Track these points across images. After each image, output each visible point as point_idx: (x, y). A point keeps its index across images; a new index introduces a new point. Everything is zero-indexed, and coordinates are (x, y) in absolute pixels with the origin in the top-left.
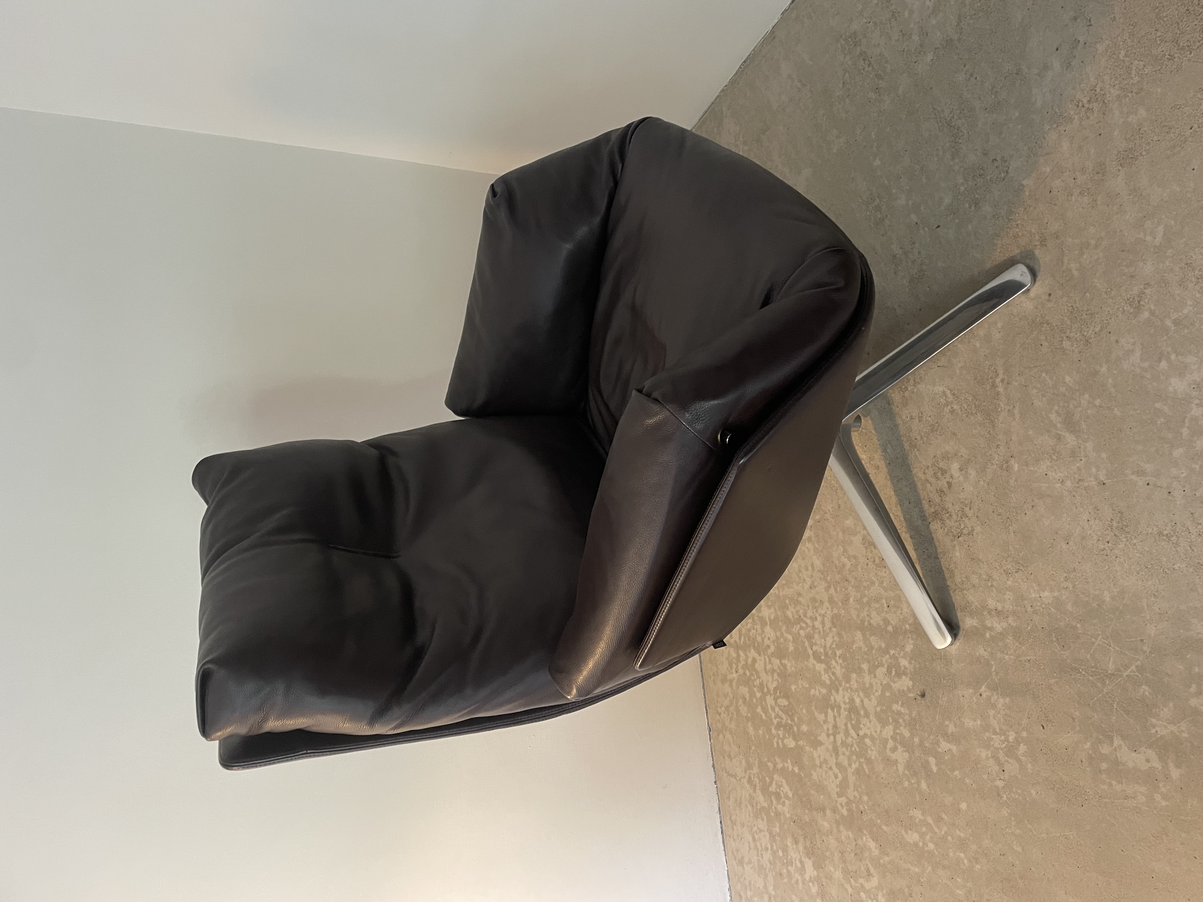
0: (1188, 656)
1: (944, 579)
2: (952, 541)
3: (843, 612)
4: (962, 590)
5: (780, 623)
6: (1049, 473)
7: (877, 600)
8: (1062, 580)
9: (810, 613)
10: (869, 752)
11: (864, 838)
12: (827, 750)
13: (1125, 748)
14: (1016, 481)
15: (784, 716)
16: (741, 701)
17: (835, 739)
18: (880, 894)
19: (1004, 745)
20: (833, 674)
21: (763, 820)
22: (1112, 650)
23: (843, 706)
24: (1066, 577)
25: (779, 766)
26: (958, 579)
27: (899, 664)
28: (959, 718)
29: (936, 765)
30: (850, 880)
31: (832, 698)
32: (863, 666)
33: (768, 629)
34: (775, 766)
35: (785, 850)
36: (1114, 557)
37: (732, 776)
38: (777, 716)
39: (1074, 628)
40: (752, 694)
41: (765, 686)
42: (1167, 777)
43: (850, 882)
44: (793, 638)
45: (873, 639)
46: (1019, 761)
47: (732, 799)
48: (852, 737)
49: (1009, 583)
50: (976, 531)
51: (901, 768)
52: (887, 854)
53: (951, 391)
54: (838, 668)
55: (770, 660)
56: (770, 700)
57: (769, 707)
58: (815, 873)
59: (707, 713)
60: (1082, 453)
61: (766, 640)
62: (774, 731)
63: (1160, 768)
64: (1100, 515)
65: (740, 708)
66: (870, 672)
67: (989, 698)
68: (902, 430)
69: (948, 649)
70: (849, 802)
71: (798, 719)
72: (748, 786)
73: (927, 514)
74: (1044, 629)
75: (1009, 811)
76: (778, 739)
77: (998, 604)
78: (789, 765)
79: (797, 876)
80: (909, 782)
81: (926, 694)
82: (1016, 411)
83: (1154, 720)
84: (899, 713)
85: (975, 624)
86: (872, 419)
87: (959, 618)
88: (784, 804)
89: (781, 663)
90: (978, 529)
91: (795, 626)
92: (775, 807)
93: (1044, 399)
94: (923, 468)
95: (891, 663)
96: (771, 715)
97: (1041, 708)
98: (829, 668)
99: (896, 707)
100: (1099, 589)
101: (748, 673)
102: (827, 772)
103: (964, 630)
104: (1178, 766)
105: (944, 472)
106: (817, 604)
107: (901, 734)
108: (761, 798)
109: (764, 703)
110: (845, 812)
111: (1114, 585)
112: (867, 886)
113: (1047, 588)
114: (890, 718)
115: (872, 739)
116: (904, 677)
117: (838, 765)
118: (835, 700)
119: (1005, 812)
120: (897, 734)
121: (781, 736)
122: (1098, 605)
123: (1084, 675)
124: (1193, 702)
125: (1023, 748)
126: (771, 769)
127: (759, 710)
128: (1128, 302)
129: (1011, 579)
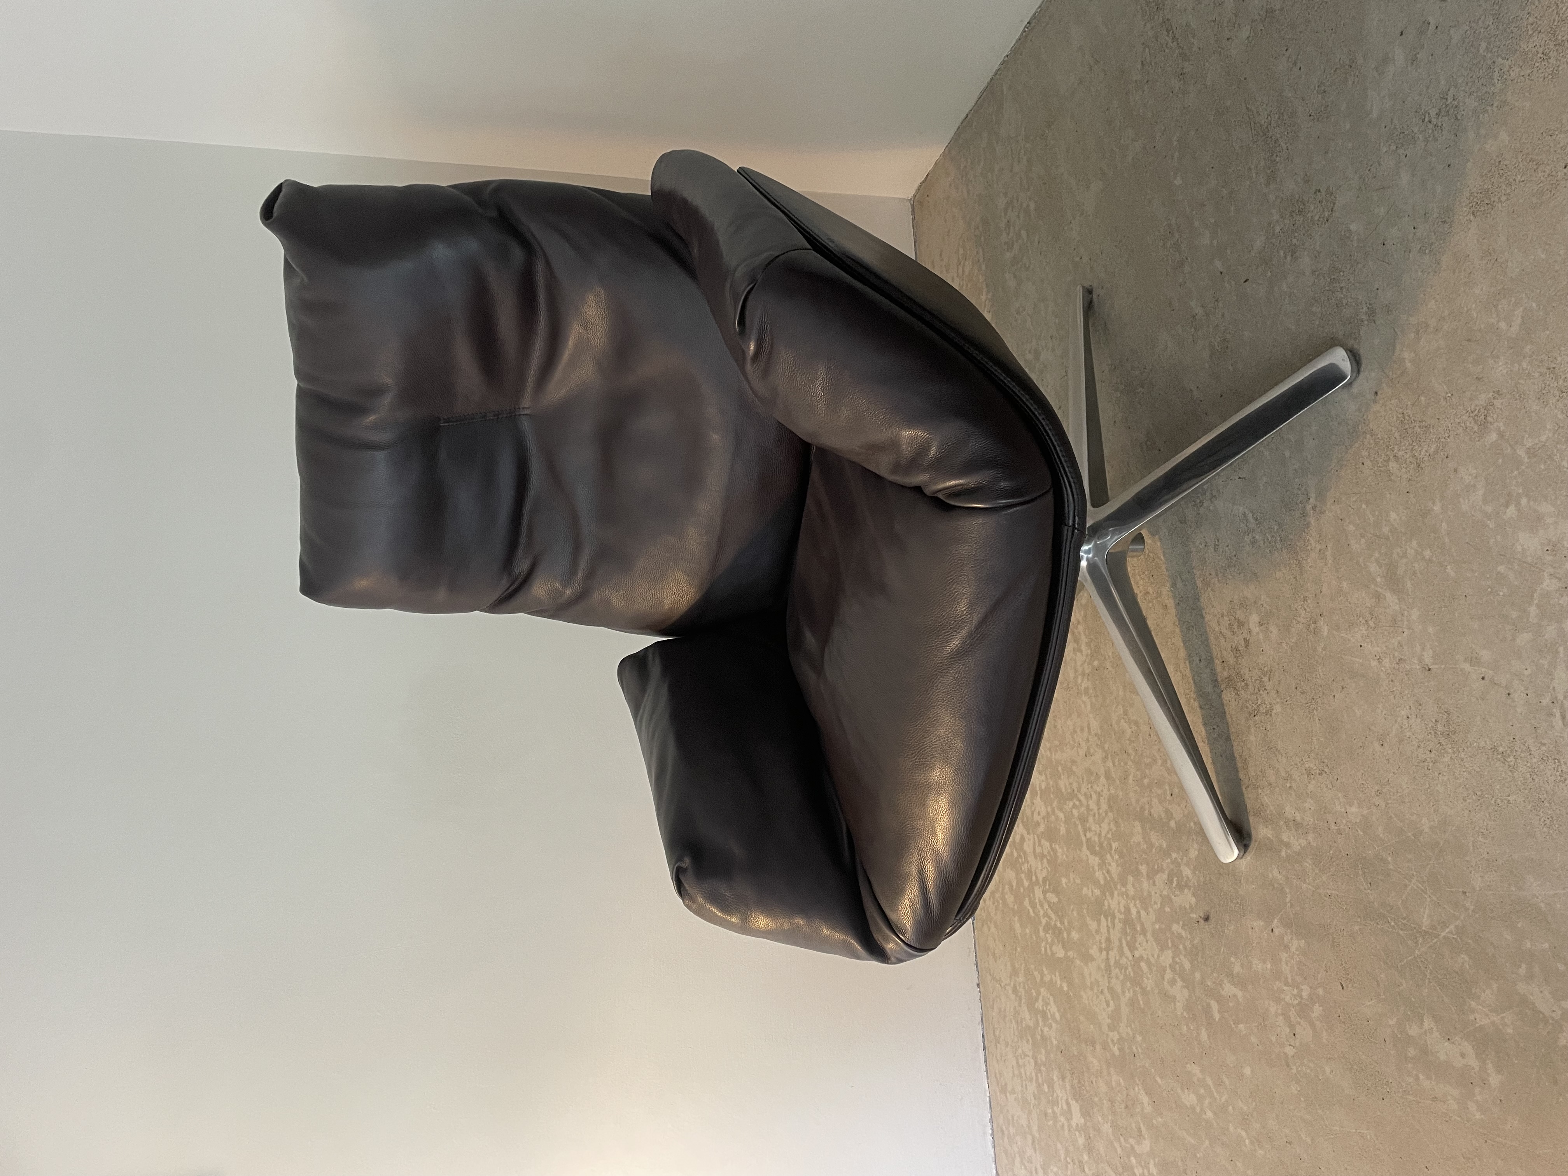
0: (1519, 925)
2: (1247, 719)
3: (1121, 793)
4: (1256, 788)
5: (1052, 796)
6: (1364, 645)
7: (1159, 784)
8: (1373, 793)
9: (1084, 790)
10: (1145, 980)
11: (1136, 1089)
12: (1099, 968)
13: (1436, 1034)
14: (1324, 649)
15: (1053, 916)
17: (1108, 954)
18: (1152, 1163)
19: (1296, 1002)
20: (1108, 872)
21: (1027, 1042)
22: (1428, 899)
23: (1117, 914)
24: (1378, 791)
25: (1047, 978)
26: (1252, 772)
27: (1181, 871)
28: (1247, 956)
29: (1219, 1011)
30: (1119, 1139)
31: (1106, 902)
32: (1140, 867)
34: (1042, 978)
35: (1051, 1086)
36: (1436, 773)
37: (997, 981)
38: (1046, 915)
39: (1384, 860)
40: (1020, 882)
41: (1034, 874)
42: (1484, 1082)
43: (1119, 1141)
44: (1065, 817)
45: (1153, 835)
47: (996, 1009)
48: (1127, 958)
49: (1311, 787)
50: (1274, 711)
51: (1179, 1006)
52: (1161, 1114)
53: (1253, 514)
54: (1114, 864)
55: (1040, 841)
56: (1038, 892)
57: (1037, 901)
58: (1082, 1121)
60: (1405, 623)
62: (1042, 934)
63: (1477, 1069)
64: (1422, 711)
65: (1006, 896)
66: (1149, 878)
67: (1281, 937)
68: (1195, 561)
69: (1237, 862)
70: (1121, 1039)
71: (1069, 923)
72: (1013, 997)
73: (1220, 679)
74: (1349, 856)
75: (1299, 1089)
76: (1046, 944)
77: (1297, 814)
78: (1057, 979)
79: (1063, 1119)
80: (1188, 1026)
81: (1211, 918)
82: (1328, 553)
83: (1473, 1004)
84: (1180, 937)
85: (1269, 836)
86: (1160, 540)
87: (1252, 825)
88: (1050, 1027)
89: (1051, 846)
90: (1278, 708)
91: (1067, 802)
92: (1041, 1030)
93: (1363, 540)
94: (1218, 616)
95: (1172, 870)
96: (1039, 911)
97: (1341, 960)
98: (1103, 864)
100: (1417, 814)
101: (1015, 854)
102: (1098, 997)
103: (1255, 841)
104: (1498, 1071)
105: (1241, 624)
106: (1092, 778)
107: (1181, 965)
108: (1026, 1015)
109: (1032, 895)
110: (1116, 1051)
111: (1434, 811)
112: (1138, 1149)
113: (1355, 802)
114: (1169, 941)
115: (1148, 962)
116: (1186, 891)
117: (1111, 990)
118: (1109, 906)
119: (1294, 1088)
120: (1177, 963)
121: (1049, 940)
122: (1415, 835)
123: (1394, 926)
124: (1521, 987)
125: (1317, 1010)
126: (1038, 980)
127: (1026, 903)
128: (1471, 415)
129: (1313, 782)
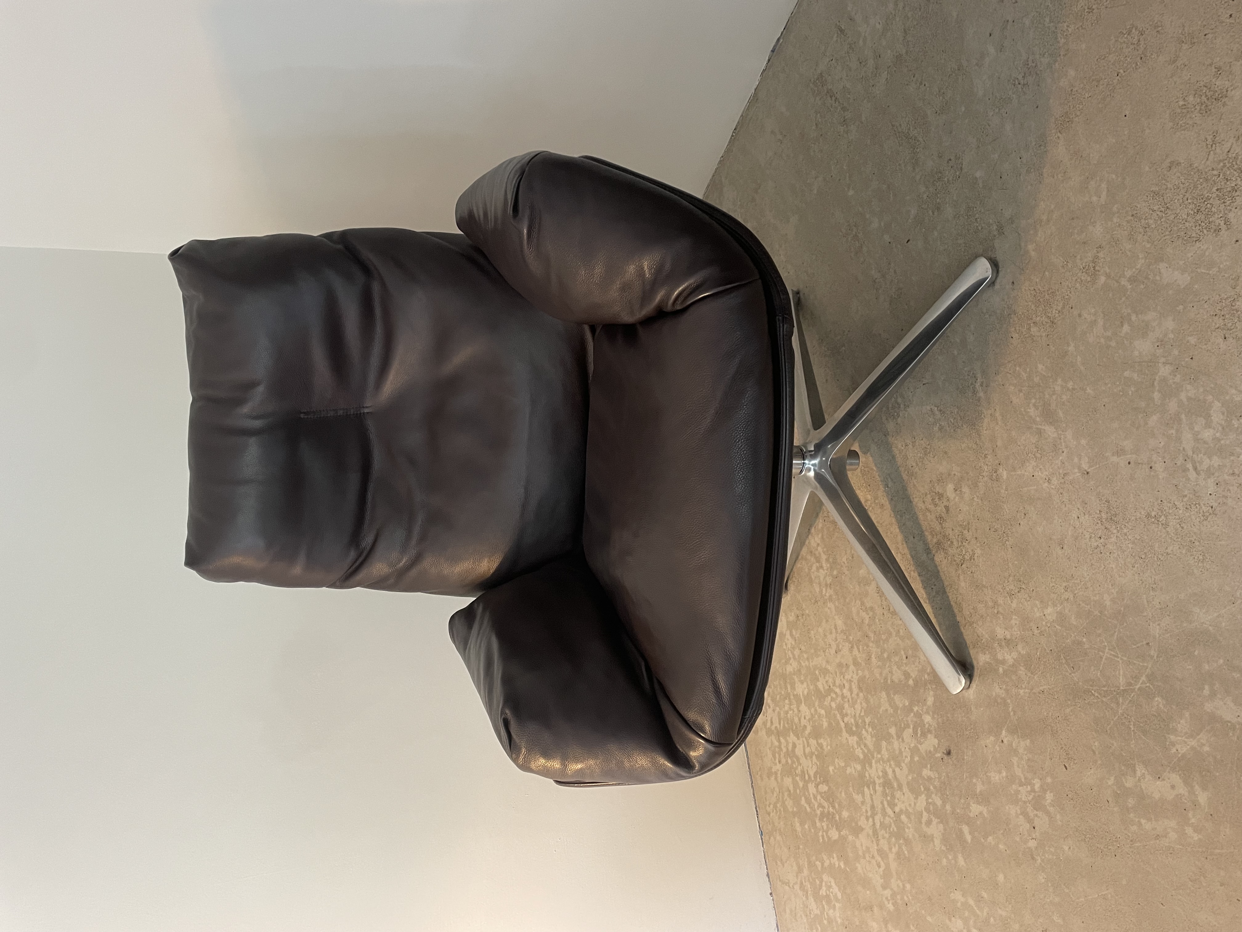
0: (1196, 653)
1: (954, 616)
2: (956, 570)
3: (867, 673)
4: (971, 624)
6: (1036, 474)
7: (896, 653)
8: (1063, 591)
9: (838, 682)
10: (907, 830)
12: (868, 835)
13: (1148, 777)
14: (1006, 489)
15: (826, 804)
16: (786, 794)
17: (874, 820)
19: (1031, 797)
20: (865, 745)
22: (1121, 661)
23: (877, 781)
24: (1066, 587)
25: (827, 863)
26: (966, 612)
27: (922, 721)
28: (986, 773)
29: (970, 833)
31: (867, 775)
32: (890, 730)
33: (803, 707)
34: (823, 864)
36: (1108, 554)
37: (786, 884)
38: (820, 805)
39: (1080, 643)
41: (806, 773)
42: (1195, 804)
44: (826, 712)
45: (897, 698)
46: (1048, 813)
47: (788, 911)
48: (889, 816)
49: (1014, 605)
50: (976, 555)
51: (937, 842)
53: (938, 407)
54: (869, 738)
55: (808, 743)
56: (811, 788)
57: (811, 796)
59: (757, 815)
60: (1063, 444)
61: (802, 720)
62: (818, 824)
63: (1186, 794)
64: (1088, 508)
65: (786, 803)
66: (898, 737)
67: (1010, 745)
68: (899, 460)
69: (964, 693)
70: (894, 895)
71: (839, 805)
72: (800, 893)
73: (931, 547)
74: (1053, 651)
75: (1045, 877)
76: (823, 831)
77: (1006, 632)
78: (835, 861)
80: (947, 858)
81: (952, 751)
82: (997, 414)
83: (1172, 737)
84: (930, 779)
85: (987, 660)
86: (872, 458)
87: (972, 656)
88: (834, 908)
89: (817, 743)
90: (978, 552)
91: (826, 698)
92: (827, 913)
93: (1021, 394)
94: (922, 497)
95: (916, 722)
96: (814, 805)
97: (1061, 744)
98: (860, 740)
99: (926, 772)
100: (1099, 593)
101: (789, 761)
102: (870, 862)
103: (978, 669)
104: (1204, 788)
105: (941, 496)
106: (844, 670)
107: (934, 804)
108: (812, 904)
109: (807, 793)
110: (891, 907)
111: (1112, 585)
113: (1050, 603)
114: (922, 787)
115: (907, 813)
116: (929, 735)
117: (880, 852)
118: (870, 775)
119: (1041, 878)
120: (930, 803)
121: (825, 828)
122: (1101, 612)
123: (1097, 696)
124: (1209, 707)
125: (1049, 797)
126: (820, 869)
127: (803, 801)
128: (1084, 270)
129: (1015, 601)
